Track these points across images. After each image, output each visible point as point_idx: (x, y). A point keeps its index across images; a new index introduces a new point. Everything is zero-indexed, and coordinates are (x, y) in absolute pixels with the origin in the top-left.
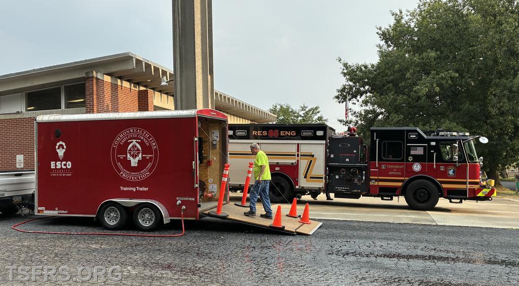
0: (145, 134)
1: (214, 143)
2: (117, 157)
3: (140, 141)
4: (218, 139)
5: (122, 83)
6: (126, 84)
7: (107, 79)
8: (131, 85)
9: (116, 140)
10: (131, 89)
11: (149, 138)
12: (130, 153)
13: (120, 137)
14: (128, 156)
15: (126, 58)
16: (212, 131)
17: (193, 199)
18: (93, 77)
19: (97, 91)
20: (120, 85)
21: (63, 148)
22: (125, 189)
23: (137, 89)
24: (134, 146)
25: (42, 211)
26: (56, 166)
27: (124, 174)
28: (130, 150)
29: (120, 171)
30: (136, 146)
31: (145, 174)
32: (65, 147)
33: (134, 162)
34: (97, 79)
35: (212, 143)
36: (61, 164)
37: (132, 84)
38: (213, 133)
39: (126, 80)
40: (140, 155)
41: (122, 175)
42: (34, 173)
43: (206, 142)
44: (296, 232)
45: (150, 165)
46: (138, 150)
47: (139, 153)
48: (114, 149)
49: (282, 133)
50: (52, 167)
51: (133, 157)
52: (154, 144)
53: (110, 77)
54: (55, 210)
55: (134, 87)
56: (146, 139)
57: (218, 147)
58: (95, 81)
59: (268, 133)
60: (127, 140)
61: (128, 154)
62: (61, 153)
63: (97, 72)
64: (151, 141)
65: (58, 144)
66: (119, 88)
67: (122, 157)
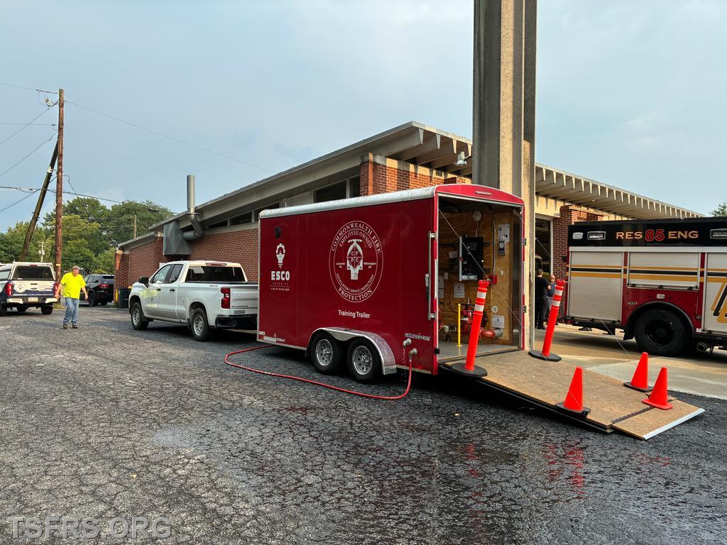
0: (368, 230)
1: (501, 246)
2: (336, 265)
3: (361, 241)
4: (507, 240)
5: (416, 168)
6: (423, 171)
7: (392, 164)
8: (431, 172)
9: (335, 240)
10: (431, 177)
11: (372, 236)
12: (350, 260)
13: (339, 236)
14: (348, 265)
15: (409, 131)
16: (500, 226)
17: (428, 339)
18: (368, 161)
19: (374, 180)
20: (414, 171)
21: (283, 253)
22: (344, 314)
23: (443, 178)
24: (355, 249)
25: (263, 336)
26: (276, 277)
27: (344, 292)
28: (350, 255)
29: (338, 287)
30: (357, 250)
31: (366, 293)
32: (284, 251)
33: (354, 273)
34: (375, 164)
35: (498, 245)
36: (280, 274)
37: (434, 171)
38: (500, 229)
39: (423, 165)
40: (361, 262)
41: (340, 292)
42: (257, 287)
43: (488, 244)
44: (612, 427)
45: (372, 278)
46: (359, 255)
47: (360, 259)
48: (333, 252)
49: (671, 235)
50: (273, 279)
51: (353, 266)
52: (378, 245)
53: (396, 161)
54: (273, 337)
55: (437, 174)
56: (368, 237)
57: (507, 252)
58: (371, 166)
59: (644, 235)
60: (347, 240)
61: (348, 262)
62: (280, 258)
63: (374, 155)
64: (374, 240)
65: (278, 247)
66: (412, 177)
67: (340, 264)
